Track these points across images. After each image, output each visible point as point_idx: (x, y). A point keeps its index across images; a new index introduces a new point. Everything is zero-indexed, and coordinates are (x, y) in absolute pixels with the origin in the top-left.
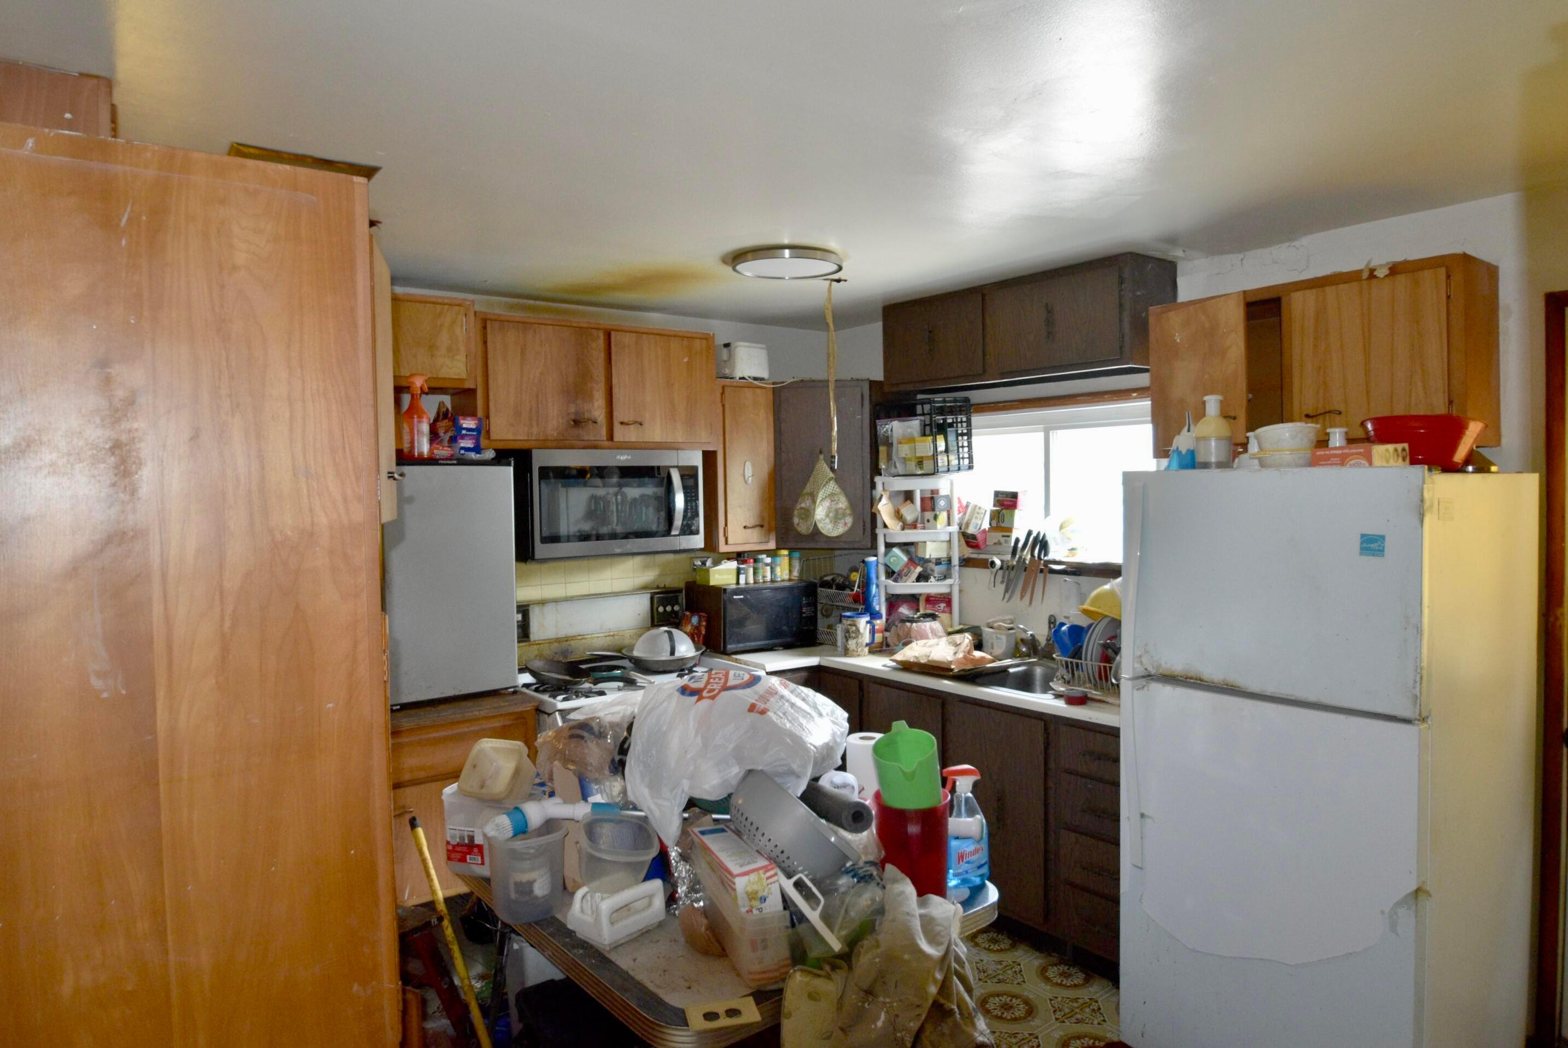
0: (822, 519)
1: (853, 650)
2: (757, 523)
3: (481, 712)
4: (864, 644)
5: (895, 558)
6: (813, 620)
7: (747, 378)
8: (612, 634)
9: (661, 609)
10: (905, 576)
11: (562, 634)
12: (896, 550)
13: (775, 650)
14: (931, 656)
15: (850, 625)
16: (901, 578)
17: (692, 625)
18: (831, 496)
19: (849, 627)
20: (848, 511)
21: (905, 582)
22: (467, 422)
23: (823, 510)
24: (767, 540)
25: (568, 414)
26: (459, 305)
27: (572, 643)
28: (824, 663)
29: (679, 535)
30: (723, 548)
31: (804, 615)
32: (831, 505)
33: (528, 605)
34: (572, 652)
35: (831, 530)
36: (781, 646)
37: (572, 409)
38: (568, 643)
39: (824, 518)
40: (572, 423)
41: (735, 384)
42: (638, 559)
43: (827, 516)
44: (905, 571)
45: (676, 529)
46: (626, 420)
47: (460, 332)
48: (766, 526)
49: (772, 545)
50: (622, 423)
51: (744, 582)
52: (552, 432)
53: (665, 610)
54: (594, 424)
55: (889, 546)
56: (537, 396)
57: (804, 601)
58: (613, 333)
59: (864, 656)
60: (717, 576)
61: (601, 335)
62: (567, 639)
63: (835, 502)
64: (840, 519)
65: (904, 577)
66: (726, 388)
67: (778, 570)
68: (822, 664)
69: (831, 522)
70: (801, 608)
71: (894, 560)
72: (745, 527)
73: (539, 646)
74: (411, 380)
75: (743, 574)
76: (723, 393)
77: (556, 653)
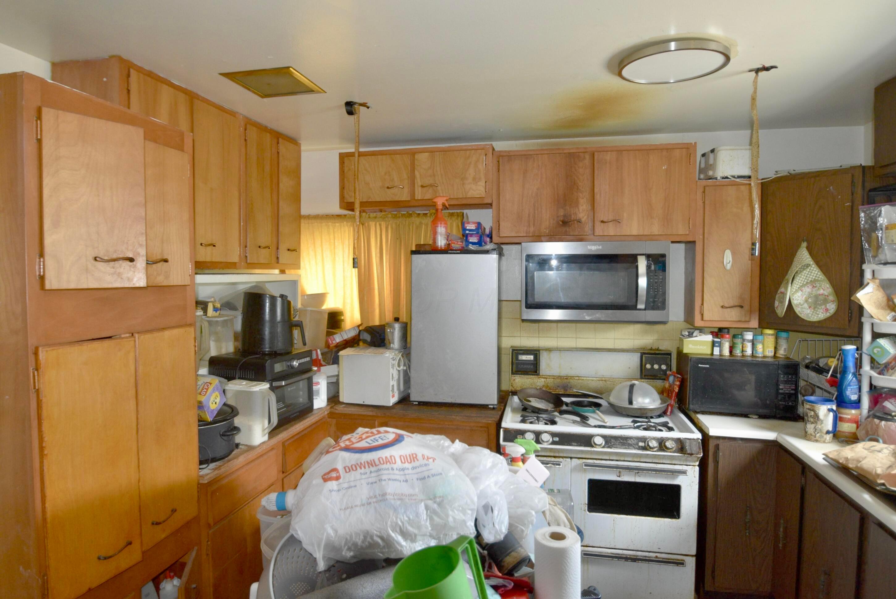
0: (800, 303)
1: (811, 435)
2: (738, 304)
3: (457, 417)
4: (825, 431)
5: (879, 349)
6: (793, 396)
7: (729, 177)
8: (604, 379)
9: (648, 366)
10: (892, 369)
11: (563, 373)
12: (882, 342)
13: (749, 417)
14: (863, 462)
15: (809, 409)
16: (888, 371)
17: (669, 383)
18: (813, 283)
19: (808, 411)
20: (831, 298)
21: (890, 376)
22: (470, 225)
23: (802, 296)
24: (747, 319)
25: (558, 217)
26: (483, 149)
27: (571, 381)
28: (780, 440)
29: (645, 309)
30: (698, 323)
31: (781, 391)
32: (812, 291)
33: (539, 351)
34: (571, 387)
35: (810, 315)
36: (757, 415)
37: (561, 213)
38: (568, 381)
39: (802, 302)
40: (561, 223)
41: (718, 183)
42: (638, 327)
43: (806, 301)
44: (892, 364)
45: (642, 303)
46: (605, 220)
47: (482, 167)
48: (747, 307)
49: (755, 323)
50: (602, 222)
51: (718, 353)
52: (545, 230)
53: (652, 366)
54: (579, 223)
55: (876, 336)
56: (534, 206)
57: (782, 377)
58: (596, 153)
59: (824, 442)
60: (690, 346)
61: (587, 156)
62: (567, 378)
63: (816, 289)
64: (821, 305)
65: (890, 370)
66: (707, 188)
67: (759, 347)
68: (778, 440)
69: (810, 307)
70: (778, 385)
71: (878, 352)
72: (722, 307)
73: (545, 379)
74: (435, 200)
75: (717, 346)
76: (704, 192)
77: (558, 387)
